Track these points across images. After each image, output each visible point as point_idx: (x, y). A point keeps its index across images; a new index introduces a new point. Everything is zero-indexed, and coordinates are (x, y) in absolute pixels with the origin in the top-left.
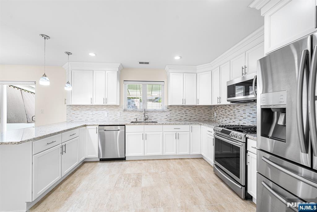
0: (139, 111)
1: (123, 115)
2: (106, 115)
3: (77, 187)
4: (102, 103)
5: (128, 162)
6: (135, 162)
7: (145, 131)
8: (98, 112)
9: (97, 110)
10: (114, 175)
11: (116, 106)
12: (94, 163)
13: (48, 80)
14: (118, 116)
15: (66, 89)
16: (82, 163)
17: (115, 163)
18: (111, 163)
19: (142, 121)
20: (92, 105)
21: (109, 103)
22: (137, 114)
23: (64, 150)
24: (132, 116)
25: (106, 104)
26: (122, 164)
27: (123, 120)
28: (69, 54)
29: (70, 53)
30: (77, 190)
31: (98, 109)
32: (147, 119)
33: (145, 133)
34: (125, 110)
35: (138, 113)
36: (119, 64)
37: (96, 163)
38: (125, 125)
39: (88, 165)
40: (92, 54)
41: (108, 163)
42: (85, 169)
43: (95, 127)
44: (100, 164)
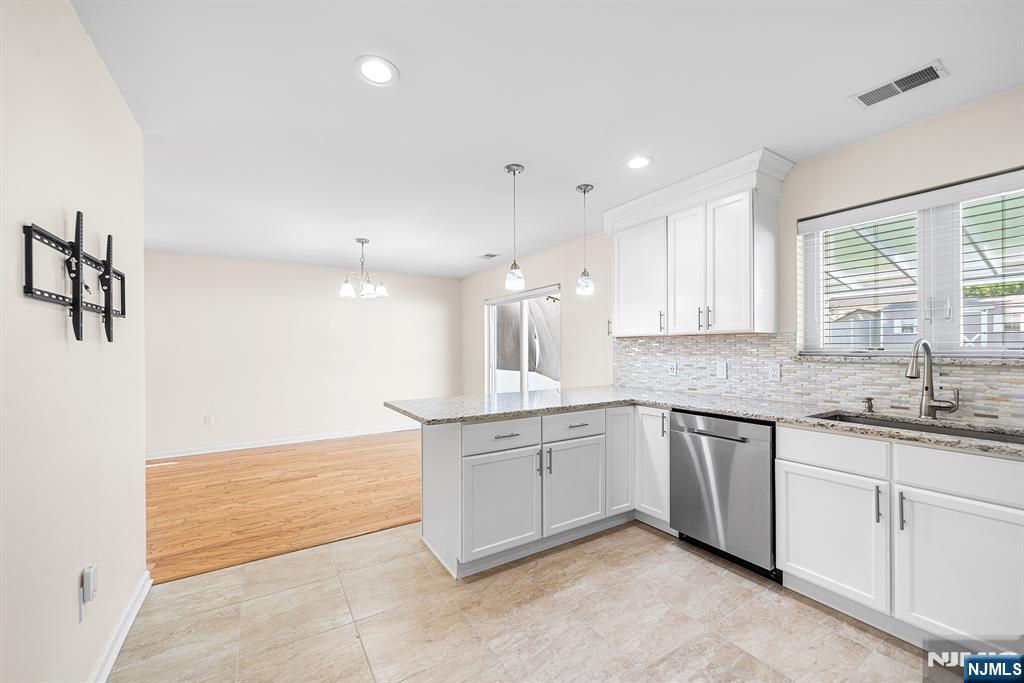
0: (889, 360)
1: (792, 375)
2: (721, 373)
3: (562, 588)
4: (692, 328)
5: (787, 603)
6: (829, 618)
7: (896, 478)
8: (694, 358)
9: (691, 354)
10: (686, 619)
11: (765, 339)
12: (656, 538)
13: (521, 275)
14: (771, 378)
15: (580, 291)
16: (623, 521)
17: (726, 572)
18: (712, 565)
19: (913, 414)
20: (663, 337)
21: (720, 326)
22: (875, 374)
23: (546, 464)
24: (845, 381)
25: (709, 332)
26: (748, 594)
27: (792, 399)
28: (585, 188)
29: (587, 186)
30: (555, 595)
31: (695, 348)
32: (950, 409)
33: (897, 488)
34: (804, 355)
35: (886, 368)
36: (757, 156)
37: (662, 542)
38: (772, 424)
39: (635, 536)
40: (638, 163)
41: (702, 560)
42: (621, 543)
43: (658, 412)
44: (673, 549)
